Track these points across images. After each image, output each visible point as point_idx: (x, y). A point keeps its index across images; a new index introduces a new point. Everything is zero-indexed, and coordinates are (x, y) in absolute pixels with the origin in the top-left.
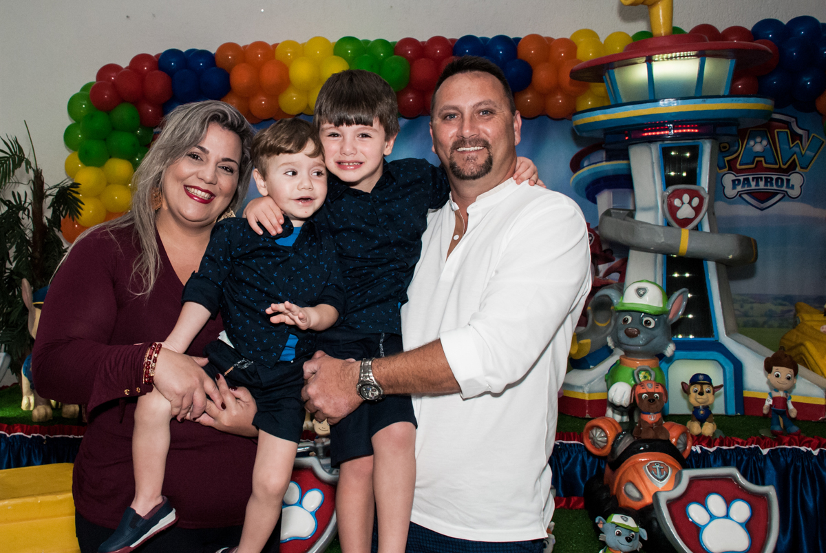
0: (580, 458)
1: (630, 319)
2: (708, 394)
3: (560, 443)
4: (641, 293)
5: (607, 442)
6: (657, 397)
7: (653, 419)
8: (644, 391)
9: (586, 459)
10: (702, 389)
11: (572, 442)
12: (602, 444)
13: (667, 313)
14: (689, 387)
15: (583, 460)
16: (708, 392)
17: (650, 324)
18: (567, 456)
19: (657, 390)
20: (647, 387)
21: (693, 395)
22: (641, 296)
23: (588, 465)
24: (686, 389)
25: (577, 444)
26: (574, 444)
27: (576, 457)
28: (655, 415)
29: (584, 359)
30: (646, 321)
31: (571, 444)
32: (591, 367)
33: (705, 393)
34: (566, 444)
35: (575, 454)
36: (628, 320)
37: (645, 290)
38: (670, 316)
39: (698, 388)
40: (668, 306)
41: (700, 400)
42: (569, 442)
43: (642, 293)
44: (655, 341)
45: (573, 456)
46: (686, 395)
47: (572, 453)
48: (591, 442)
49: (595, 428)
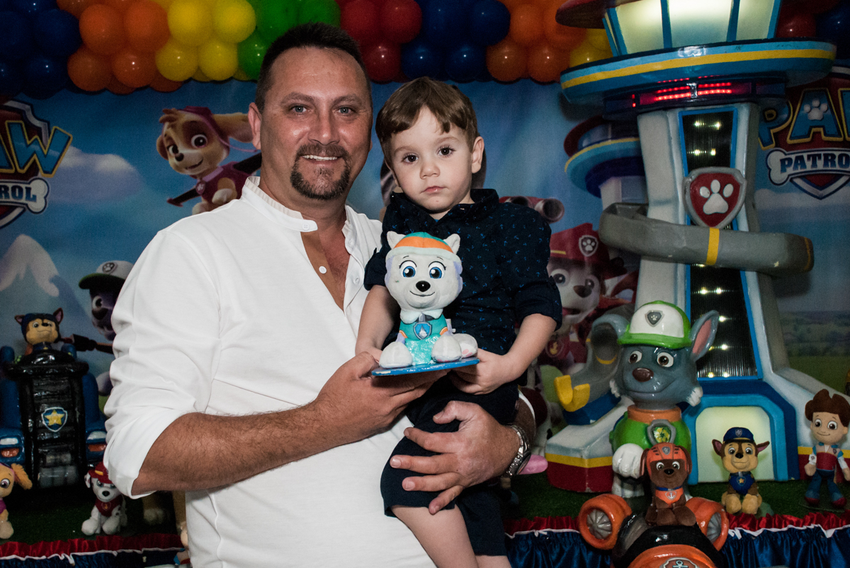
0: (576, 554)
1: (640, 356)
2: (750, 456)
3: (548, 532)
4: (653, 319)
5: (611, 530)
6: (677, 466)
7: (672, 497)
8: (659, 458)
9: (585, 554)
10: (740, 448)
11: (565, 530)
12: (605, 534)
13: (691, 346)
14: (723, 446)
15: (581, 554)
16: (749, 452)
17: (667, 361)
18: (558, 550)
19: (676, 457)
20: (663, 453)
21: (728, 456)
22: (653, 323)
23: (587, 561)
24: (719, 449)
25: (572, 533)
26: (568, 533)
27: (571, 553)
28: (675, 492)
29: (581, 411)
30: (662, 358)
31: (563, 533)
32: (591, 421)
33: (744, 454)
34: (556, 533)
35: (569, 548)
36: (637, 357)
37: (659, 315)
38: (695, 350)
39: (735, 447)
40: (691, 336)
41: (738, 465)
42: (561, 531)
43: (655, 319)
44: (674, 385)
45: (567, 550)
47: (566, 546)
48: (589, 530)
49: (595, 511)
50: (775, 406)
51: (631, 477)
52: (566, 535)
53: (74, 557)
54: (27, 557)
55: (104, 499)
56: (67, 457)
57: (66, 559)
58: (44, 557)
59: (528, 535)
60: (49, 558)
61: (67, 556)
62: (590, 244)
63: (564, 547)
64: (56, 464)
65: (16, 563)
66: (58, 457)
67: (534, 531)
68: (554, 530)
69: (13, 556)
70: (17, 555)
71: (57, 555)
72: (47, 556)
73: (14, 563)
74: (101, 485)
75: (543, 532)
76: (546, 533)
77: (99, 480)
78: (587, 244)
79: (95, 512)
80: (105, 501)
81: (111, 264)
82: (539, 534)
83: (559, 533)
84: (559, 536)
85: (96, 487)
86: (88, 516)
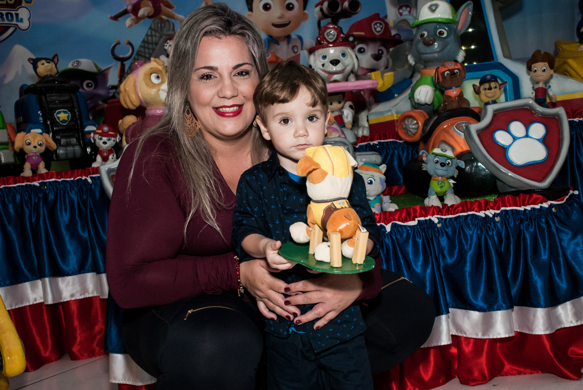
0: (396, 152)
1: (426, 34)
2: (496, 89)
3: (379, 142)
4: (433, 9)
5: (418, 128)
6: (457, 72)
7: (455, 93)
8: (446, 69)
9: (401, 153)
10: (490, 86)
11: (389, 140)
12: (414, 131)
13: (457, 23)
14: (479, 88)
15: (399, 154)
16: (496, 87)
17: (443, 34)
18: (385, 153)
19: (456, 67)
20: (448, 66)
21: (483, 92)
22: (433, 11)
23: (404, 159)
24: (477, 90)
25: (393, 142)
26: (390, 142)
27: (393, 153)
28: (457, 89)
30: (440, 32)
31: (388, 142)
33: (493, 88)
34: (383, 143)
35: (391, 151)
36: (424, 34)
37: (437, 6)
38: (459, 27)
39: (487, 86)
40: (457, 17)
41: (489, 95)
42: (386, 141)
43: (434, 8)
45: (390, 153)
46: (477, 96)
47: (389, 150)
48: (404, 132)
49: (407, 119)
50: (507, 75)
51: (426, 104)
52: (389, 144)
53: (91, 177)
54: (62, 179)
55: (104, 147)
56: (74, 140)
57: (86, 180)
58: (72, 179)
59: (366, 145)
60: (76, 179)
61: (86, 178)
62: (379, 27)
63: (388, 151)
64: (68, 144)
65: (56, 184)
66: (68, 140)
67: (370, 142)
68: (382, 141)
69: (54, 180)
70: (55, 178)
71: (80, 177)
72: (74, 178)
73: (55, 184)
74: (101, 139)
75: (376, 142)
76: (377, 143)
77: (100, 135)
78: (378, 27)
79: (99, 158)
80: (104, 148)
81: (77, 61)
82: (373, 144)
83: (385, 142)
84: (385, 144)
85: (97, 140)
86: (95, 160)
